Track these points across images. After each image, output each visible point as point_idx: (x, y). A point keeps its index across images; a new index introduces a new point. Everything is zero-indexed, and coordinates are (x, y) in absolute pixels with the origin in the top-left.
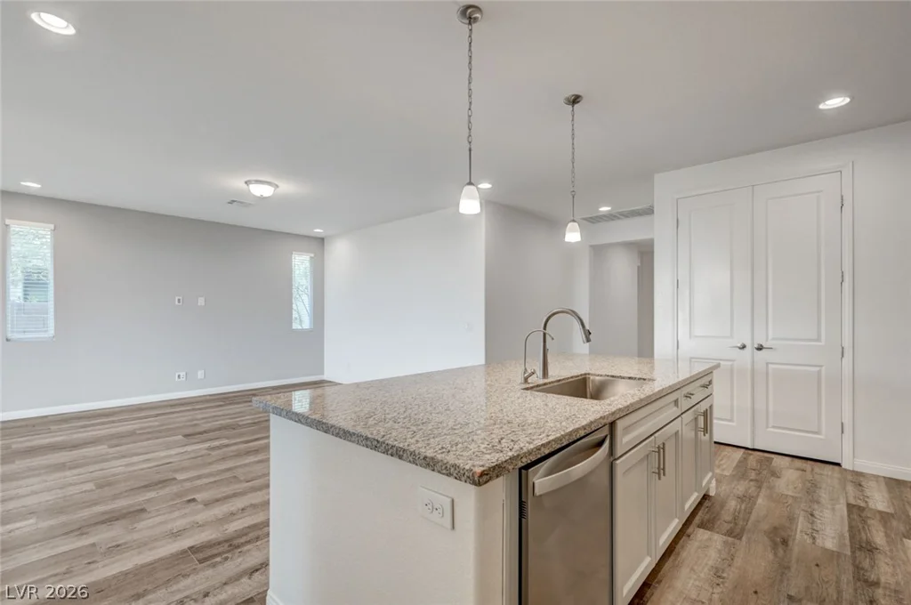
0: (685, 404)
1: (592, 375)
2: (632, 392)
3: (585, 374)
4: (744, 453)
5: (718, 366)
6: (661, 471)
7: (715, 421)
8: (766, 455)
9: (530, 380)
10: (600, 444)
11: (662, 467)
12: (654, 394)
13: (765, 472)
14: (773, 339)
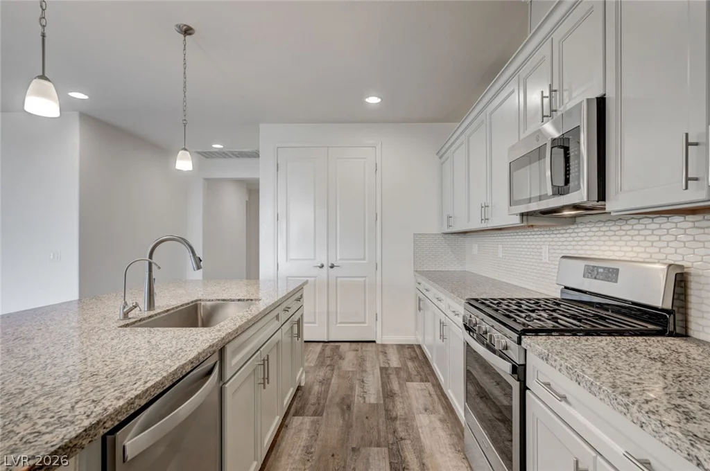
0: (284, 317)
1: (203, 300)
2: (241, 314)
3: (197, 301)
4: (323, 346)
5: (306, 282)
6: (266, 380)
7: (305, 325)
8: (337, 344)
9: (130, 315)
10: (210, 372)
11: (266, 376)
12: (260, 313)
13: (336, 357)
14: (340, 259)
